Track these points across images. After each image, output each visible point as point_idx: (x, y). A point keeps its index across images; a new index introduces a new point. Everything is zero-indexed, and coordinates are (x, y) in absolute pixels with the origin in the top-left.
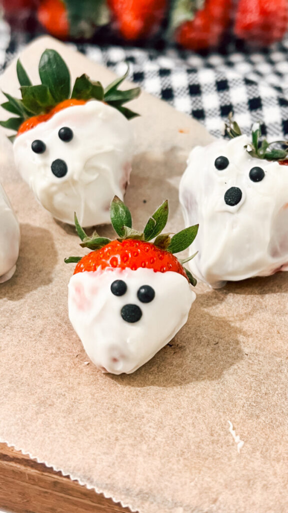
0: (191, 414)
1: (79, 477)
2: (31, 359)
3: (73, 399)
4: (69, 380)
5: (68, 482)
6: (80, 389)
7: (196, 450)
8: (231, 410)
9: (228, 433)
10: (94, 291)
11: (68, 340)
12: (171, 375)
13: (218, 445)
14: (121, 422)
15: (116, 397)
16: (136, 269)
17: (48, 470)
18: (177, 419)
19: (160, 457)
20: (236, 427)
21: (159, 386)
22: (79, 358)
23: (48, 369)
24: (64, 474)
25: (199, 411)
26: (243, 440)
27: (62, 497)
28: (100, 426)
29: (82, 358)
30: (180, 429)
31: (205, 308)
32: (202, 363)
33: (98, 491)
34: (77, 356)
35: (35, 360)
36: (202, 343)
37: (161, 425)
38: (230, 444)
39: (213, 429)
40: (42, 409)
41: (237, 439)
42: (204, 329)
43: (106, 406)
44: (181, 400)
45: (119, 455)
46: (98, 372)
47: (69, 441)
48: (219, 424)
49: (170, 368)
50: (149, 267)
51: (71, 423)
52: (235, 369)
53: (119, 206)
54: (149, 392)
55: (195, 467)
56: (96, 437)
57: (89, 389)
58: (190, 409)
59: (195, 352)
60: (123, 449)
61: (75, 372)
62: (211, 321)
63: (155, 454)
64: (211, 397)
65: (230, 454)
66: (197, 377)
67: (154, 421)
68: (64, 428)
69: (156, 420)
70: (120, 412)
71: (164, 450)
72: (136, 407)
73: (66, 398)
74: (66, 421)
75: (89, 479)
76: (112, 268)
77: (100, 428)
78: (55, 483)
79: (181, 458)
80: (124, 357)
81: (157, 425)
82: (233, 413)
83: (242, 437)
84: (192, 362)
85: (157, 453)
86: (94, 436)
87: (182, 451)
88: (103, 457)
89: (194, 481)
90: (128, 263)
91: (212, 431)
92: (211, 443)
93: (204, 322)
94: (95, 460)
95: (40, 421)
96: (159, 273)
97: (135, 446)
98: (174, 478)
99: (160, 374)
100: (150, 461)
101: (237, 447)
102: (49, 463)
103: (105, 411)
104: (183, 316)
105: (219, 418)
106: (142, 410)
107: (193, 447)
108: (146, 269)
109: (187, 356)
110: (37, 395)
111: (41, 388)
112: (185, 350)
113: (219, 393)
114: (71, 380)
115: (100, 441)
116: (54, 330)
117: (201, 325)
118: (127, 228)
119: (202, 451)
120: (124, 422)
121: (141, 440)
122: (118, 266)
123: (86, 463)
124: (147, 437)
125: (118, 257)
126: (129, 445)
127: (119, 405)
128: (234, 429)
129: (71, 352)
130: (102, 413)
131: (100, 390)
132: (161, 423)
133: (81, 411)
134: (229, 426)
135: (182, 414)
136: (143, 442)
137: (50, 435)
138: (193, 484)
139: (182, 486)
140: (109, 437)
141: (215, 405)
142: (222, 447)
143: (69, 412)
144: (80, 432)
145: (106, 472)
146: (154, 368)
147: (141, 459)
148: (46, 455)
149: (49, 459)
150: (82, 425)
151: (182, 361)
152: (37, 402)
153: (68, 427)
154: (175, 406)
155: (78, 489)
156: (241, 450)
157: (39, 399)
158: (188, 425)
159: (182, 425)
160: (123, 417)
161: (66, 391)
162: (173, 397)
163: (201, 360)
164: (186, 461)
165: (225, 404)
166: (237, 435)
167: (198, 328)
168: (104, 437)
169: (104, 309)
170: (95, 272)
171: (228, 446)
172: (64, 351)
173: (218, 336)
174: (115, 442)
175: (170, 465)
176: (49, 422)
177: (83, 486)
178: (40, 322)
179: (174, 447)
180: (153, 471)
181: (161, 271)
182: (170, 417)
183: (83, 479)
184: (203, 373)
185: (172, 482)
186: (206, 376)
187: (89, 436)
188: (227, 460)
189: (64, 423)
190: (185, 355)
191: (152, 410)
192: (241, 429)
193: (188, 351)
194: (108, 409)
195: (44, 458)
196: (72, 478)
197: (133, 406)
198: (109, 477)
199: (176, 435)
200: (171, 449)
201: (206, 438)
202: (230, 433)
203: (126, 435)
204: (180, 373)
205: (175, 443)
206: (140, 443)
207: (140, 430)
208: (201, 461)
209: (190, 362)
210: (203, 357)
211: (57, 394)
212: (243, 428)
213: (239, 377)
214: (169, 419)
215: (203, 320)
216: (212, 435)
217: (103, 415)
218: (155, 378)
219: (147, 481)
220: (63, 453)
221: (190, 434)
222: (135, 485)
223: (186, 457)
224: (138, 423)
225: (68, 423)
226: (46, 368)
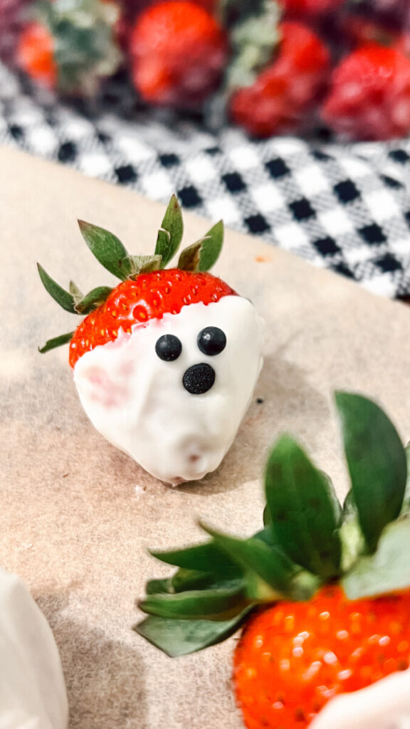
16: (178, 312)
50: (196, 301)
76: (141, 324)
80: (206, 447)
90: (163, 306)
96: (212, 305)
108: (192, 306)
122: (149, 317)
125: (143, 303)
170: (116, 340)
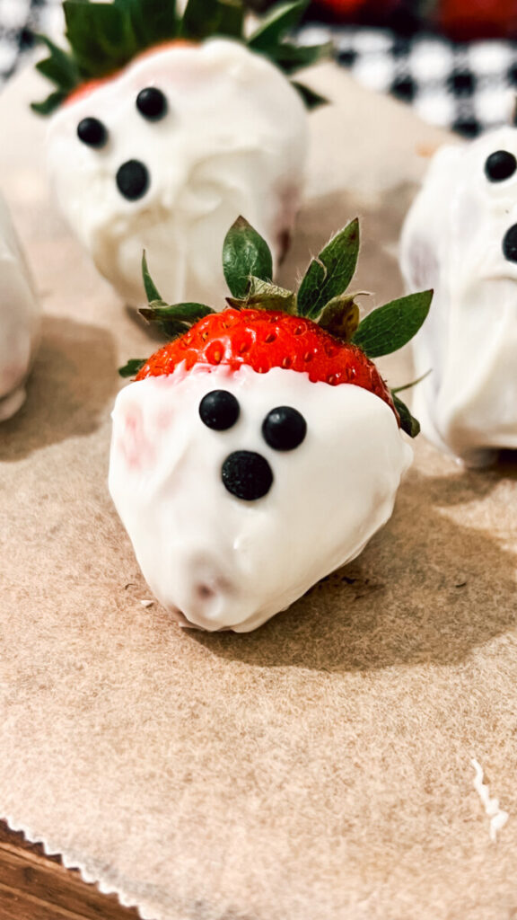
0: (380, 738)
1: (85, 861)
2: (19, 585)
3: (100, 678)
4: (98, 637)
5: (57, 872)
6: (120, 658)
7: (383, 823)
8: (484, 737)
9: (469, 790)
10: (165, 420)
11: (111, 551)
12: (343, 645)
13: (442, 817)
14: (205, 740)
15: (204, 683)
16: (265, 371)
17: (12, 838)
18: (345, 745)
19: (290, 832)
20: (492, 777)
21: (310, 668)
22: (130, 592)
23: (56, 610)
24: (48, 851)
25: (402, 730)
26: (508, 811)
27: (45, 909)
28: (152, 745)
29: (138, 591)
30: (348, 770)
31: (441, 505)
32: (422, 627)
33: (127, 900)
34: (127, 587)
35: (28, 587)
36: (427, 583)
37: (303, 756)
38: (473, 816)
39: (432, 776)
40: (22, 694)
41: (492, 806)
42: (436, 552)
43: (176, 701)
44: (361, 703)
45: (187, 817)
46: (169, 624)
47: (71, 773)
48: (448, 766)
49: (343, 629)
50: (299, 369)
51: (85, 730)
52: (502, 645)
53: (245, 237)
54: (284, 678)
55: (374, 864)
56: (138, 770)
57: (142, 661)
58: (380, 724)
59: (407, 598)
60: (201, 802)
61: (116, 620)
62: (452, 535)
63: (277, 823)
64: (434, 703)
65: (471, 840)
66: (405, 654)
67: (288, 744)
68: (66, 741)
69: (293, 743)
70: (207, 717)
71: (303, 815)
72: (248, 710)
73: (84, 675)
74: (74, 727)
75: (107, 868)
76: (208, 365)
77: (152, 748)
78: (28, 873)
79: (341, 839)
80: (226, 586)
81: (293, 755)
82: (488, 745)
83: (504, 803)
84: (398, 621)
85: (284, 820)
86: (135, 765)
87: (346, 821)
88: (149, 818)
89: (370, 899)
90: (248, 354)
91: (428, 781)
92: (423, 809)
93: (435, 536)
94: (127, 823)
95: (12, 721)
96: (321, 385)
97: (230, 798)
98: (317, 885)
99: (317, 640)
100: (262, 839)
101: (489, 824)
102: (16, 821)
103: (170, 711)
104: (378, 502)
105: (451, 753)
106: (262, 717)
107: (375, 816)
108: (290, 372)
109: (387, 607)
110: (16, 662)
111: (31, 648)
112: (384, 594)
113: (457, 695)
114: (104, 636)
115: (146, 780)
116: (82, 529)
117: (428, 541)
118: (256, 279)
119: (398, 827)
120: (213, 741)
121: (248, 785)
122: (223, 362)
123: (105, 830)
124: (264, 781)
125: (227, 342)
126: (216, 794)
127: (208, 701)
128: (486, 781)
129: (114, 577)
130: (162, 715)
131: (166, 665)
132: (304, 751)
133: (113, 706)
134: (474, 774)
135: (359, 735)
136: (252, 793)
137: (28, 756)
138: (364, 905)
139: (336, 908)
140: (170, 773)
141: (445, 721)
142: (450, 822)
143: (85, 706)
144: (102, 754)
145: (150, 855)
146: (305, 628)
147: (240, 830)
148: (12, 803)
149: (19, 812)
150: (109, 738)
151: (374, 618)
152: (14, 678)
153: (77, 739)
154: (342, 716)
155: (80, 892)
156: (498, 835)
157: (19, 672)
158: (371, 763)
159: (355, 760)
160: (212, 730)
161: (86, 659)
162: (340, 695)
163: (420, 618)
164: (354, 848)
165: (469, 722)
166: (491, 797)
167: (420, 548)
168: (158, 772)
169: (182, 464)
170: (170, 375)
171: (465, 821)
172: (98, 574)
173: (466, 569)
174: (182, 784)
175: (312, 853)
176: (31, 725)
177: (90, 885)
178: (55, 509)
179: (329, 812)
180: (267, 865)
181: (327, 381)
182: (326, 737)
183: (94, 869)
184: (423, 647)
185: (312, 896)
186: (429, 654)
187: (121, 765)
188: (460, 854)
189: (68, 731)
190: (382, 605)
191: (286, 719)
192: (504, 784)
193: (390, 596)
194: (180, 708)
195: (6, 808)
196: (68, 862)
197: (241, 705)
198: (157, 870)
199: (337, 784)
200: (321, 815)
201: (412, 796)
202: (474, 790)
203: (212, 771)
204: (367, 643)
205: (333, 801)
206: (244, 792)
207: (249, 761)
208: (393, 852)
209: (393, 622)
210: (427, 611)
211: (65, 663)
212: (508, 781)
213: (511, 664)
214: (324, 742)
215: (434, 532)
216: (429, 791)
217: (165, 719)
218: (304, 649)
219: (249, 887)
220: (53, 801)
221: (371, 783)
222: (218, 896)
223: (355, 837)
224: (246, 746)
225: (76, 731)
226: (49, 606)
